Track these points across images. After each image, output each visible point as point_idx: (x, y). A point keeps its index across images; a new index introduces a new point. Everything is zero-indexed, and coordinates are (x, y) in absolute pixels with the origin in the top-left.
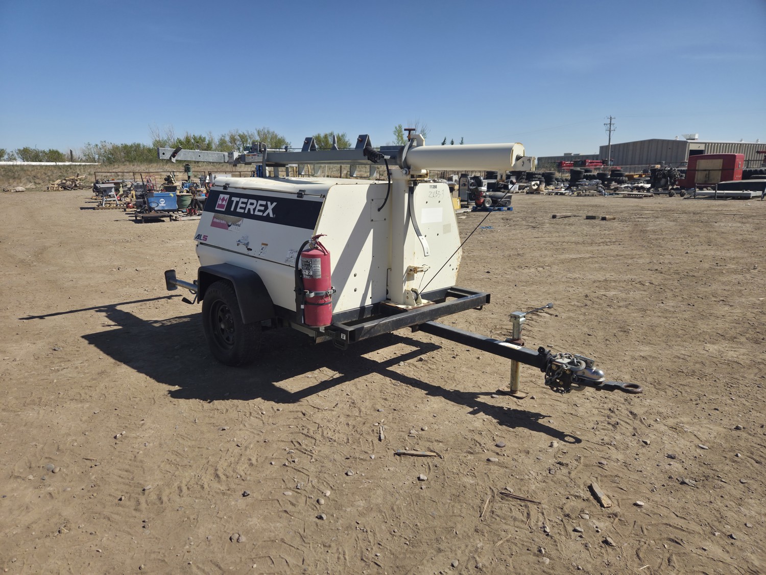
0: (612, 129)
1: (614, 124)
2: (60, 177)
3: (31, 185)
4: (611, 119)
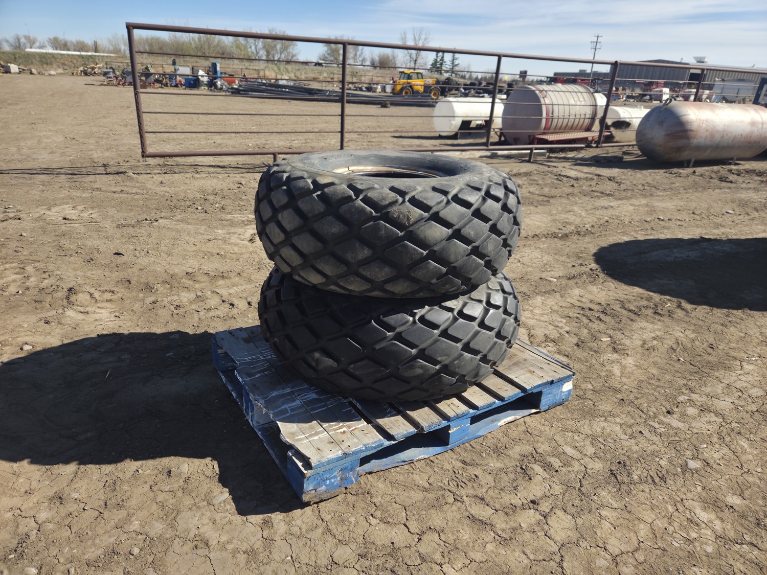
0: (597, 47)
1: (600, 42)
2: (83, 65)
3: (60, 71)
4: (598, 37)
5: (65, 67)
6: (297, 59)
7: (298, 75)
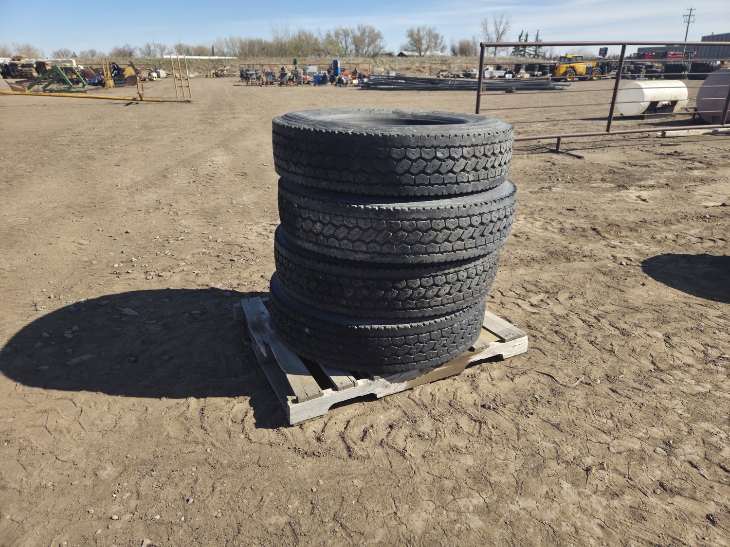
0: (690, 21)
1: (693, 15)
2: (214, 68)
3: (196, 74)
4: (691, 10)
5: (200, 71)
6: (384, 51)
7: (393, 66)
